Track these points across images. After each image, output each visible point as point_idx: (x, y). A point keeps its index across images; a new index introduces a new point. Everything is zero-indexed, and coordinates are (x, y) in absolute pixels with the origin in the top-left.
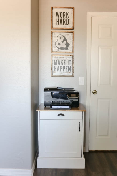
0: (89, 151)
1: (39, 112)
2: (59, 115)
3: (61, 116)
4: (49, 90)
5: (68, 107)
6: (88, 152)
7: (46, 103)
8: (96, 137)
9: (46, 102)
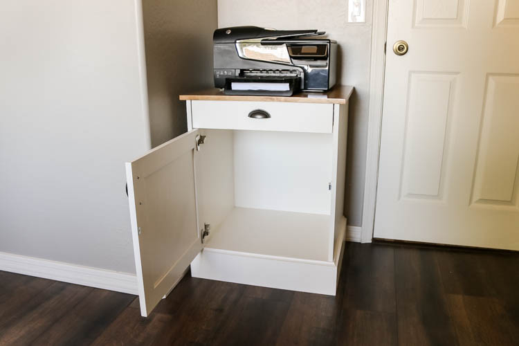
0: (374, 239)
1: (188, 103)
2: (253, 114)
3: (259, 117)
4: (229, 32)
5: (285, 87)
6: (371, 242)
7: (220, 75)
8: (399, 198)
9: (222, 74)
